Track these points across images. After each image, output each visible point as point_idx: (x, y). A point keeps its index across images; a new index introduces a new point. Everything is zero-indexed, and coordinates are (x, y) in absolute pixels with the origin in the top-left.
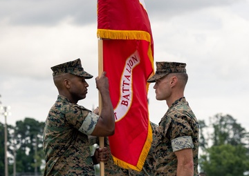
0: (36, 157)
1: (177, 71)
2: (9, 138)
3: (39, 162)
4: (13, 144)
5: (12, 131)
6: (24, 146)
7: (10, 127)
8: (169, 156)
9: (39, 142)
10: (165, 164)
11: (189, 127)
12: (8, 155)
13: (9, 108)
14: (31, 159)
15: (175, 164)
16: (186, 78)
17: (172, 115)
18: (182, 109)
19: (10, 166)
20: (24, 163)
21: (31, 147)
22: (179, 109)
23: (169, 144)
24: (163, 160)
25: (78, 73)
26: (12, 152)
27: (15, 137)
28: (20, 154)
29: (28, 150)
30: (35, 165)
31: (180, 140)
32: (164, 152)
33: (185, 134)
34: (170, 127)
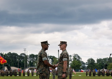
1: (65, 44)
3: (34, 64)
4: (29, 60)
5: (28, 57)
6: (31, 60)
7: (28, 56)
8: (62, 62)
9: (34, 59)
10: (61, 64)
13: (28, 52)
14: (33, 63)
15: (63, 64)
16: (67, 45)
18: (66, 52)
20: (31, 64)
21: (33, 60)
22: (65, 52)
24: (60, 63)
25: (47, 44)
26: (28, 61)
27: (29, 58)
28: (30, 62)
29: (32, 61)
30: (34, 65)
31: (64, 58)
32: (61, 61)
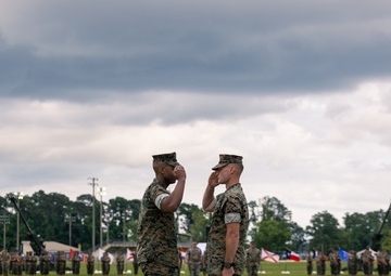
0: (125, 228)
1: (235, 162)
2: (104, 213)
3: (127, 231)
4: (107, 217)
5: (106, 207)
6: (115, 218)
7: (105, 204)
9: (127, 215)
10: (217, 232)
11: (239, 207)
12: (103, 225)
13: (104, 189)
14: (120, 228)
15: (224, 233)
16: (242, 168)
17: (228, 195)
19: (105, 234)
20: (115, 232)
21: (121, 220)
22: (234, 191)
23: (222, 218)
24: (216, 229)
26: (105, 223)
27: (109, 211)
28: (112, 225)
29: (118, 222)
30: (124, 234)
32: (217, 223)
33: (235, 211)
34: (225, 205)
